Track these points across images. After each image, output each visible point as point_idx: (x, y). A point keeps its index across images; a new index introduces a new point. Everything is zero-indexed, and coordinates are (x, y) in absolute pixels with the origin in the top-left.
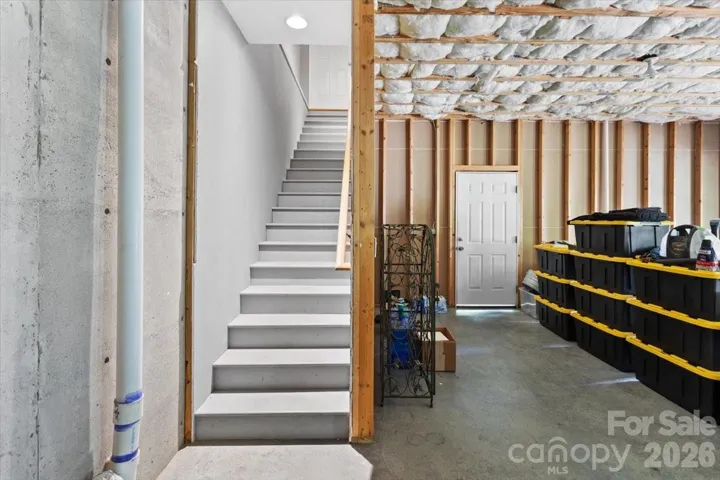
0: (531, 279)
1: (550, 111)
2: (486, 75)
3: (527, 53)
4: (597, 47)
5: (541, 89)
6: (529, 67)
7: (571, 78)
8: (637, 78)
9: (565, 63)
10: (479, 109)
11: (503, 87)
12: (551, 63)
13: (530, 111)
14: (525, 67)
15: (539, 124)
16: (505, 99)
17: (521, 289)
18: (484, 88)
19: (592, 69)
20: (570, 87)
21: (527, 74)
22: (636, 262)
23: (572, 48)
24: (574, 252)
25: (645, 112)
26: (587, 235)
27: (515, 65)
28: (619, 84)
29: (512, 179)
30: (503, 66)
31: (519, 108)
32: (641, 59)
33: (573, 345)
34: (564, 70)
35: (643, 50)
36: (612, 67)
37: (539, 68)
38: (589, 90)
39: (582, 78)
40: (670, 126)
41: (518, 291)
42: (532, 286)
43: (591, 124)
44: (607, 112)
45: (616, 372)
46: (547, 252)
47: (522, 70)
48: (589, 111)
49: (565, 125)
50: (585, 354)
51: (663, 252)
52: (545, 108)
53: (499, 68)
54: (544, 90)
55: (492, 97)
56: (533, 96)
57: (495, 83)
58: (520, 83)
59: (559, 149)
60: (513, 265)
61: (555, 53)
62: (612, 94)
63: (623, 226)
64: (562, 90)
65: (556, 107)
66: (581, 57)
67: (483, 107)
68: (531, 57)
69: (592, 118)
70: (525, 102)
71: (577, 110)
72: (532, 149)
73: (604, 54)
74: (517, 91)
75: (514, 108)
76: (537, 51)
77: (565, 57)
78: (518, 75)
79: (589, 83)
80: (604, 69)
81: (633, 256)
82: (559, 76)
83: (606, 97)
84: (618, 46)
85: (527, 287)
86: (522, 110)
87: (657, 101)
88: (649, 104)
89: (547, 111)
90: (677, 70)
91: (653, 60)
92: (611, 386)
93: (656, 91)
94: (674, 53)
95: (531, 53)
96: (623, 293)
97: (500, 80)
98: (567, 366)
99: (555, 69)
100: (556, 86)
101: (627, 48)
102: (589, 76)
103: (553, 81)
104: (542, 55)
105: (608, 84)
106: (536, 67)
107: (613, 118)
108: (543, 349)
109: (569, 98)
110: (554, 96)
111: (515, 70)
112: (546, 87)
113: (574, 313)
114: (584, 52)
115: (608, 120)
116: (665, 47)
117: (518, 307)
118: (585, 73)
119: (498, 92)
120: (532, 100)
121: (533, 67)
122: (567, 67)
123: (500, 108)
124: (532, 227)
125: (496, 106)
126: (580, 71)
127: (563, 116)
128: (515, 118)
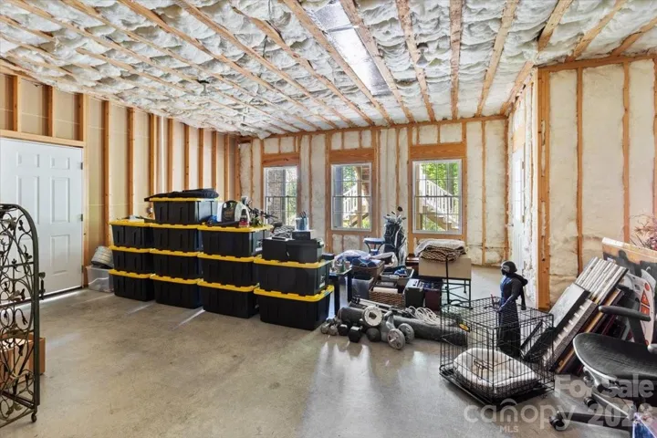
0: (103, 255)
1: (120, 96)
2: (68, 41)
3: (120, 40)
4: (178, 61)
5: (119, 74)
6: (117, 53)
7: (150, 76)
8: (193, 93)
9: (149, 62)
10: (40, 70)
11: (82, 59)
12: (138, 58)
13: (102, 90)
14: (113, 50)
15: (105, 104)
16: (78, 71)
17: (89, 268)
18: (60, 53)
19: (168, 75)
20: (146, 83)
21: (113, 58)
22: (203, 227)
23: (160, 54)
24: (151, 225)
25: (189, 118)
26: (165, 210)
27: (103, 45)
28: (180, 93)
29: (77, 155)
30: (92, 40)
31: (90, 84)
32: (201, 82)
33: (152, 303)
34: (147, 67)
35: (204, 76)
36: (181, 79)
37: (126, 57)
38: (159, 90)
39: (157, 79)
40: (201, 130)
41: (84, 270)
42: (102, 261)
43: (150, 116)
44: (165, 110)
45: (189, 311)
46: (124, 227)
47: (108, 52)
48: (153, 106)
49: (129, 111)
50: (163, 306)
51: (219, 219)
52: (116, 92)
53: (86, 41)
54: (122, 77)
55: (62, 63)
56: (109, 78)
57: (75, 52)
58: (102, 62)
59: (123, 132)
60: (78, 245)
61: (145, 50)
62: (174, 98)
63: (193, 202)
64: (139, 83)
65: (126, 94)
66: (163, 64)
67: (46, 69)
68: (122, 45)
69: (152, 111)
70: (99, 81)
71: (144, 103)
72: (98, 128)
73: (179, 69)
74: (96, 68)
75: (84, 83)
76: (131, 43)
77: (151, 58)
78: (103, 55)
79: (161, 85)
80: (176, 78)
81: (200, 223)
82: (140, 71)
83: (169, 99)
84: (190, 67)
85: (97, 264)
86: (92, 87)
87: (199, 112)
88: (194, 113)
89: (117, 95)
90: (216, 96)
91: (207, 85)
92: (191, 321)
93: (200, 105)
94: (219, 86)
95: (124, 42)
96: (194, 251)
97: (82, 51)
98: (155, 321)
99: (139, 64)
100: (134, 77)
101: (195, 71)
102: (164, 79)
103: (133, 72)
104: (134, 49)
105: (173, 90)
106: (124, 55)
107: (168, 116)
108: (130, 315)
109: (141, 91)
110: (129, 85)
111: (102, 49)
112: (124, 75)
113: (153, 276)
114: (167, 60)
115: (163, 116)
116: (215, 80)
117: (86, 286)
118: (162, 76)
119: (74, 62)
120: (107, 81)
121: (121, 53)
122: (150, 66)
123: (67, 76)
124: (98, 204)
125: (63, 73)
126: (159, 73)
127: (129, 104)
128: (80, 91)
